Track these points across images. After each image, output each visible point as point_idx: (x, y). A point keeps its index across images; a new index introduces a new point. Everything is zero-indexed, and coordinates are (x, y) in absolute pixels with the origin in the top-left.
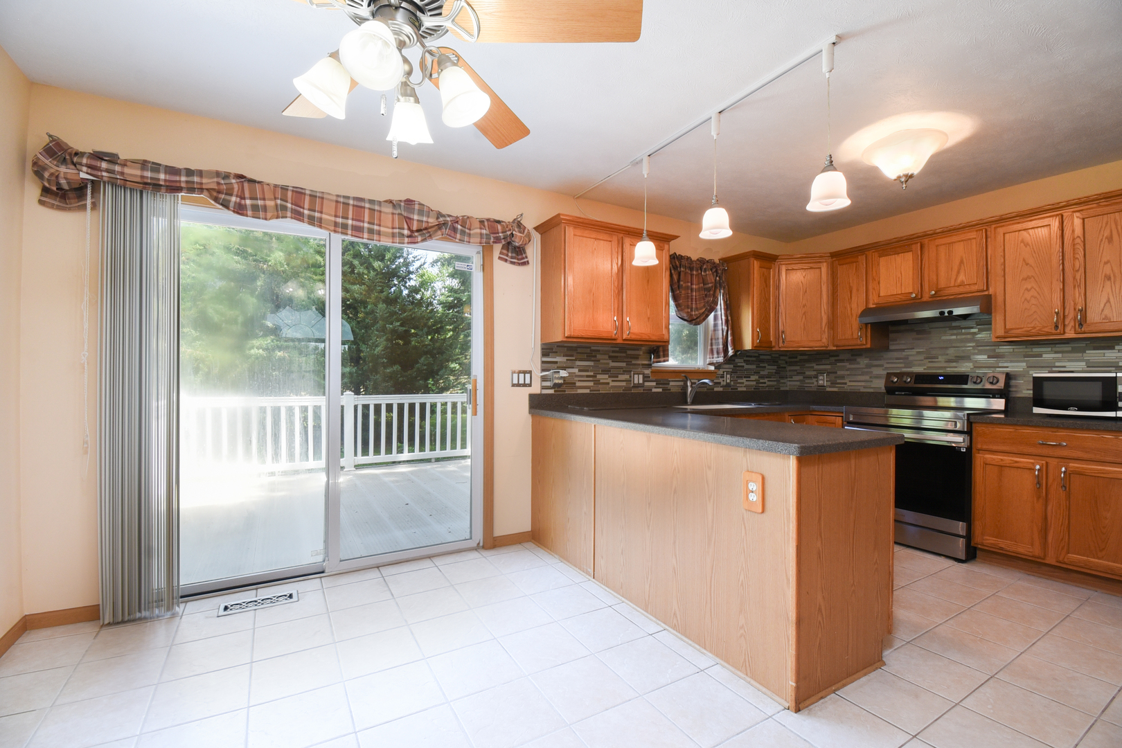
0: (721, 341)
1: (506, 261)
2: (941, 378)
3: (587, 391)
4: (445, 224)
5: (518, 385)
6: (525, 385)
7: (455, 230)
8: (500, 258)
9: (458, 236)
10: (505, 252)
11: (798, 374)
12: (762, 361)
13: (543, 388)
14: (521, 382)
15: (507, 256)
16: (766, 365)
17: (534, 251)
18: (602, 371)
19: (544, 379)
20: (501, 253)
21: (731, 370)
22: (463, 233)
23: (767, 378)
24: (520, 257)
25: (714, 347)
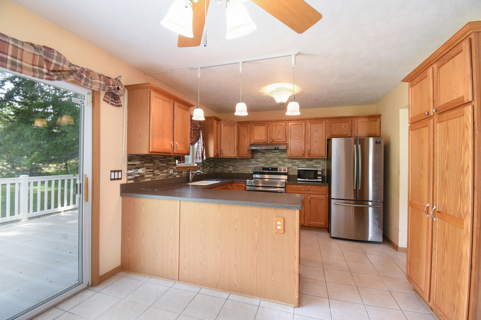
0: (201, 153)
1: (108, 102)
2: (270, 169)
3: (150, 180)
4: (75, 71)
5: (114, 179)
6: (118, 179)
7: (81, 77)
8: (104, 100)
9: (83, 81)
10: (108, 96)
11: (221, 166)
12: (211, 161)
13: (128, 180)
14: (116, 177)
15: (109, 99)
16: (211, 163)
17: (124, 100)
18: (157, 168)
19: (128, 175)
20: (105, 97)
21: (202, 165)
22: (86, 80)
23: (212, 168)
24: (116, 101)
25: (197, 156)
